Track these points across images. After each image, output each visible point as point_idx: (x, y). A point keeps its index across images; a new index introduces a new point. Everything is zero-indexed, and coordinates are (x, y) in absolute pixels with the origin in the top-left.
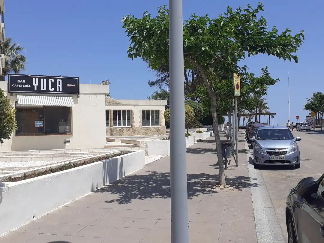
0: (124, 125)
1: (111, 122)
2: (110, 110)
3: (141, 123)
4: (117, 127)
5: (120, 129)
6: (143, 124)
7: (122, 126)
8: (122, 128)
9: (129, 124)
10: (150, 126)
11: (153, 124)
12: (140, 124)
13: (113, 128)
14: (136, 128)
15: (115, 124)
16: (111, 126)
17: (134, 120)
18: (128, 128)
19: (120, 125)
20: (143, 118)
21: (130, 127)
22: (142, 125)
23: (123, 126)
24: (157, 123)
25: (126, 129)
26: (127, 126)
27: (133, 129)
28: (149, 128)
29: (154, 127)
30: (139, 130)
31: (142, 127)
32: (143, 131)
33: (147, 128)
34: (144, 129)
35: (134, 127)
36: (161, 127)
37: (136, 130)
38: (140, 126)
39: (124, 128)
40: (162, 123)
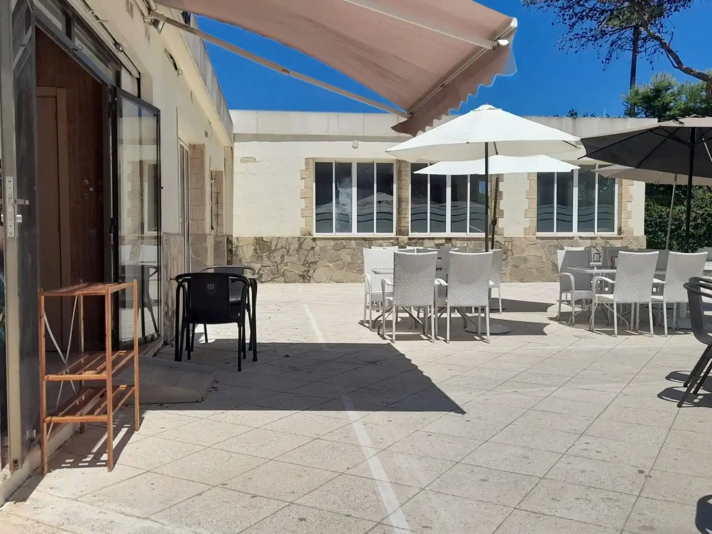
0: (458, 224)
1: (399, 212)
2: (399, 162)
3: (532, 220)
4: (427, 234)
5: (438, 246)
6: (543, 223)
7: (448, 233)
8: (449, 240)
9: (480, 223)
10: (575, 233)
11: (586, 224)
12: (527, 226)
13: (410, 239)
14: (511, 240)
15: (418, 222)
16: (400, 232)
17: (503, 205)
18: (476, 239)
19: (438, 224)
20: (544, 199)
22: (539, 229)
23: (452, 231)
24: (607, 222)
25: (464, 244)
26: (470, 232)
27: (498, 244)
28: (567, 242)
29: (592, 238)
30: (523, 251)
31: (537, 238)
32: (539, 254)
33: (559, 240)
34: (543, 247)
35: (498, 235)
36: (622, 238)
37: (512, 251)
38: (526, 233)
39: (457, 239)
40: (627, 222)
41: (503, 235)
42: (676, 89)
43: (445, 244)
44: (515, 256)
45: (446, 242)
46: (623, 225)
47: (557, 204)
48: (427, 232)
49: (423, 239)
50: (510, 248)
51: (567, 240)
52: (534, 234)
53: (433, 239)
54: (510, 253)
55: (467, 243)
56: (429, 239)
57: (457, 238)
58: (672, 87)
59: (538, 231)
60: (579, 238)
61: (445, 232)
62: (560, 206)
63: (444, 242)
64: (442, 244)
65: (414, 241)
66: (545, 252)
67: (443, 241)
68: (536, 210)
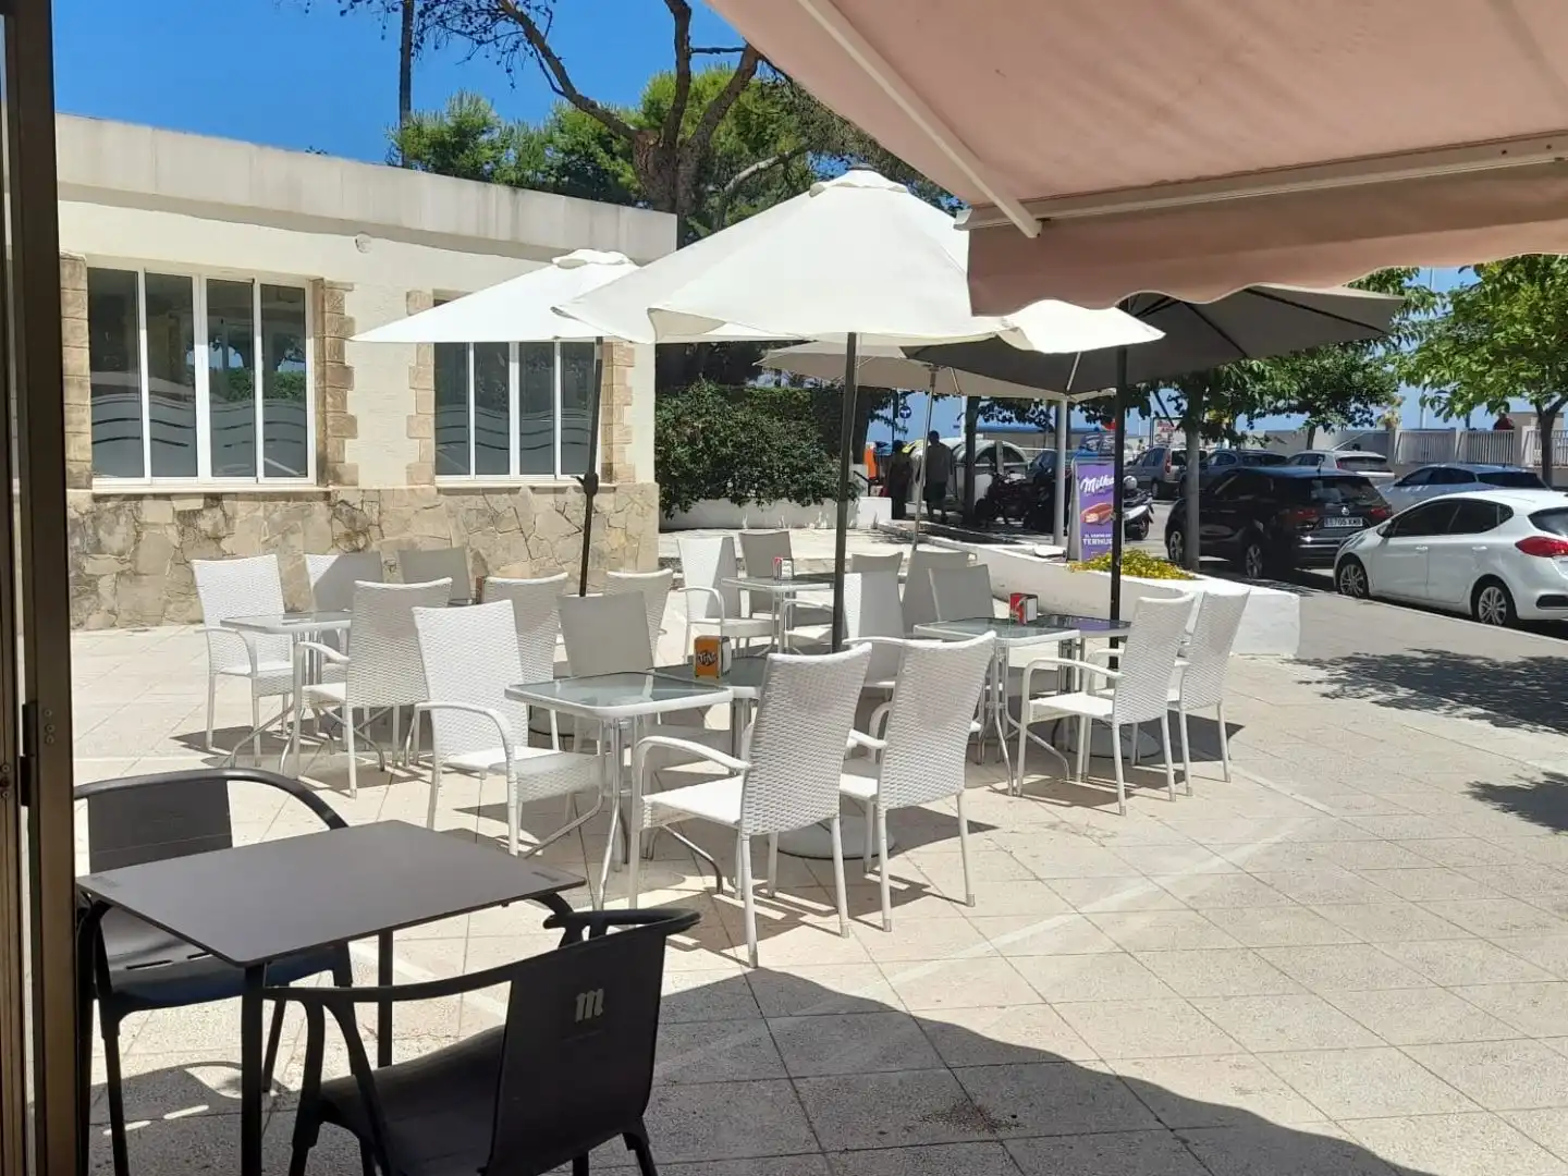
0: (232, 456)
3: (422, 446)
4: (146, 483)
5: (184, 517)
6: (449, 456)
7: (205, 479)
8: (214, 499)
9: (288, 451)
10: (515, 477)
11: (536, 459)
12: (414, 459)
13: (97, 498)
14: (376, 497)
18: (287, 496)
19: (176, 452)
20: (448, 392)
21: (308, 483)
22: (442, 468)
23: (216, 471)
25: (257, 509)
26: (266, 475)
27: (345, 508)
28: (505, 500)
29: (556, 490)
30: (406, 525)
31: (439, 491)
32: (443, 532)
33: (487, 496)
34: (452, 513)
35: (344, 485)
36: (615, 489)
37: (379, 526)
38: (411, 479)
39: (236, 496)
40: (622, 451)
41: (356, 484)
42: (496, 134)
43: (205, 512)
44: (387, 538)
45: (207, 506)
46: (615, 459)
47: (476, 404)
48: (143, 475)
49: (140, 497)
50: (375, 518)
51: (506, 496)
52: (432, 482)
53: (167, 497)
54: (375, 531)
55: (266, 509)
56: (156, 496)
57: (236, 494)
58: (491, 130)
59: (437, 474)
60: (529, 491)
61: (196, 475)
62: (482, 409)
63: (201, 507)
64: (195, 513)
65: (109, 505)
66: (457, 527)
67: (198, 504)
68: (432, 419)
